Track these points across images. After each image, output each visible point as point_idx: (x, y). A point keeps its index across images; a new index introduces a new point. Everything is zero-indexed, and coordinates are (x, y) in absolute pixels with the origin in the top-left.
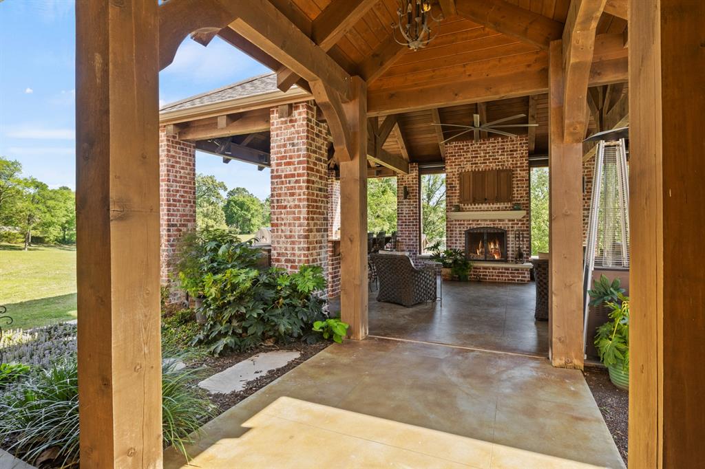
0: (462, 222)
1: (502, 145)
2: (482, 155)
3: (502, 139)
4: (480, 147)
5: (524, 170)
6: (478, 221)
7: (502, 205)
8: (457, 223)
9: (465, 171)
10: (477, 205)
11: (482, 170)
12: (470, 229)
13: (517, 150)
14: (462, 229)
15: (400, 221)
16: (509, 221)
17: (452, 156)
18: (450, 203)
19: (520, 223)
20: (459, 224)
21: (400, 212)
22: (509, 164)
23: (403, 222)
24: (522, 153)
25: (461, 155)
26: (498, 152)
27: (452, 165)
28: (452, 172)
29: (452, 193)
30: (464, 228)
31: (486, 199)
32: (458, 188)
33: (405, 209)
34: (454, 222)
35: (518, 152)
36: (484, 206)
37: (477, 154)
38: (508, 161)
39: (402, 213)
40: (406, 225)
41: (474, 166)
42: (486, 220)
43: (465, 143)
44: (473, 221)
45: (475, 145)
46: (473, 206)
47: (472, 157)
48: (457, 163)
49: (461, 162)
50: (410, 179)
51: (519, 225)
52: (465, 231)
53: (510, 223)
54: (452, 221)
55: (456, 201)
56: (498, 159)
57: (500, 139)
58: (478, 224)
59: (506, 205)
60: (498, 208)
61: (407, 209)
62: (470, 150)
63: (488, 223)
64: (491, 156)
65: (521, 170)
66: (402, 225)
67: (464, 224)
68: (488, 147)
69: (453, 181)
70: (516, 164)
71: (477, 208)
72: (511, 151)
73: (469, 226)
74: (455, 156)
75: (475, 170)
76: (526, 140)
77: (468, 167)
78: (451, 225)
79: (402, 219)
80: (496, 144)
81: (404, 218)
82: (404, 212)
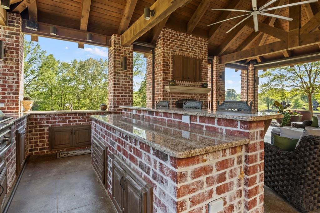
0: (174, 95)
1: (196, 42)
2: (186, 45)
3: (196, 38)
4: (185, 39)
5: (206, 62)
6: (183, 94)
7: (195, 84)
8: (171, 95)
9: (176, 54)
10: (183, 83)
11: (186, 56)
12: (179, 101)
13: (202, 48)
14: (174, 100)
15: (116, 92)
16: (199, 95)
17: (168, 40)
18: (166, 78)
19: (204, 96)
20: (172, 96)
21: (117, 82)
22: (199, 56)
23: (120, 93)
24: (205, 50)
25: (173, 41)
26: (194, 46)
27: (167, 47)
28: (167, 53)
29: (167, 70)
30: (175, 99)
31: (188, 78)
32: (171, 67)
33: (121, 80)
34: (168, 95)
35: (203, 49)
36: (187, 83)
37: (183, 43)
38: (199, 54)
39: (119, 84)
40: (122, 96)
41: (181, 52)
42: (187, 94)
43: (176, 33)
44: (181, 94)
45: (182, 37)
46: (180, 83)
47: (181, 45)
48: (171, 46)
49: (174, 46)
50: (127, 52)
51: (204, 98)
52: (177, 102)
53: (200, 96)
54: (167, 94)
55: (170, 77)
56: (194, 51)
57: (195, 37)
58: (184, 97)
59: (198, 84)
60: (194, 85)
61: (124, 81)
62: (179, 39)
63: (189, 96)
64: (190, 47)
65: (204, 62)
66: (118, 96)
67: (174, 96)
68: (189, 40)
69: (168, 60)
70: (203, 57)
71: (183, 84)
72: (200, 47)
73: (178, 98)
74: (170, 40)
75: (182, 55)
76: (207, 42)
77: (178, 52)
78: (166, 96)
79: (119, 90)
80: (193, 40)
81: (121, 89)
82: (121, 83)
